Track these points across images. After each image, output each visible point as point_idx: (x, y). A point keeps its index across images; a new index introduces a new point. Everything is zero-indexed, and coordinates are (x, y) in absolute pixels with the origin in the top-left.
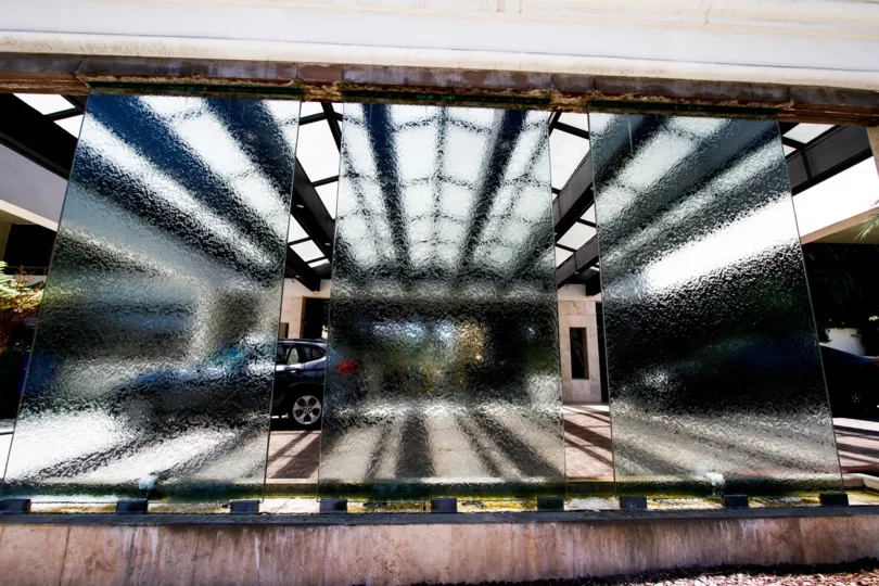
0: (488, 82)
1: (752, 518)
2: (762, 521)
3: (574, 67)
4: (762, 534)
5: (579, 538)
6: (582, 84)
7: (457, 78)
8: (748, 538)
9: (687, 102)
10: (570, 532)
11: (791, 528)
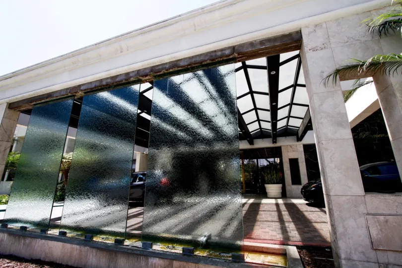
0: (118, 79)
1: (154, 257)
2: (158, 259)
3: (143, 66)
4: (157, 265)
5: (94, 254)
6: (147, 71)
7: (109, 80)
8: (151, 265)
9: (189, 67)
10: (92, 251)
11: (169, 264)
